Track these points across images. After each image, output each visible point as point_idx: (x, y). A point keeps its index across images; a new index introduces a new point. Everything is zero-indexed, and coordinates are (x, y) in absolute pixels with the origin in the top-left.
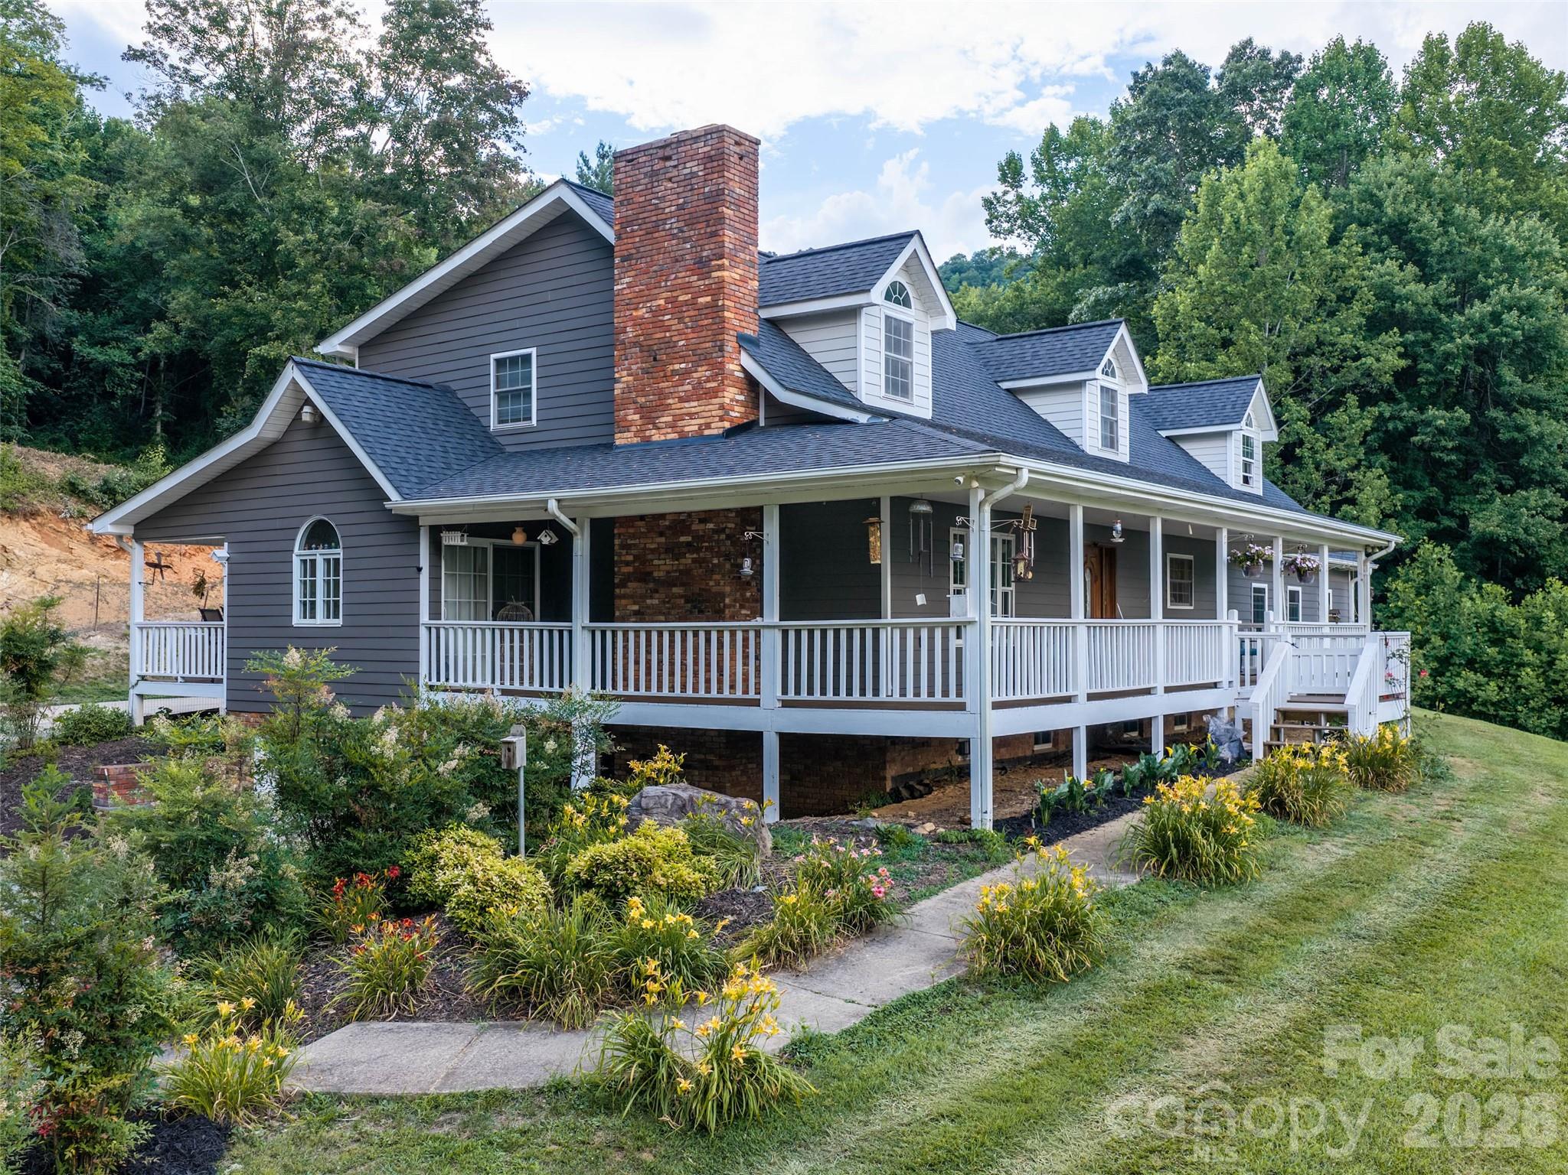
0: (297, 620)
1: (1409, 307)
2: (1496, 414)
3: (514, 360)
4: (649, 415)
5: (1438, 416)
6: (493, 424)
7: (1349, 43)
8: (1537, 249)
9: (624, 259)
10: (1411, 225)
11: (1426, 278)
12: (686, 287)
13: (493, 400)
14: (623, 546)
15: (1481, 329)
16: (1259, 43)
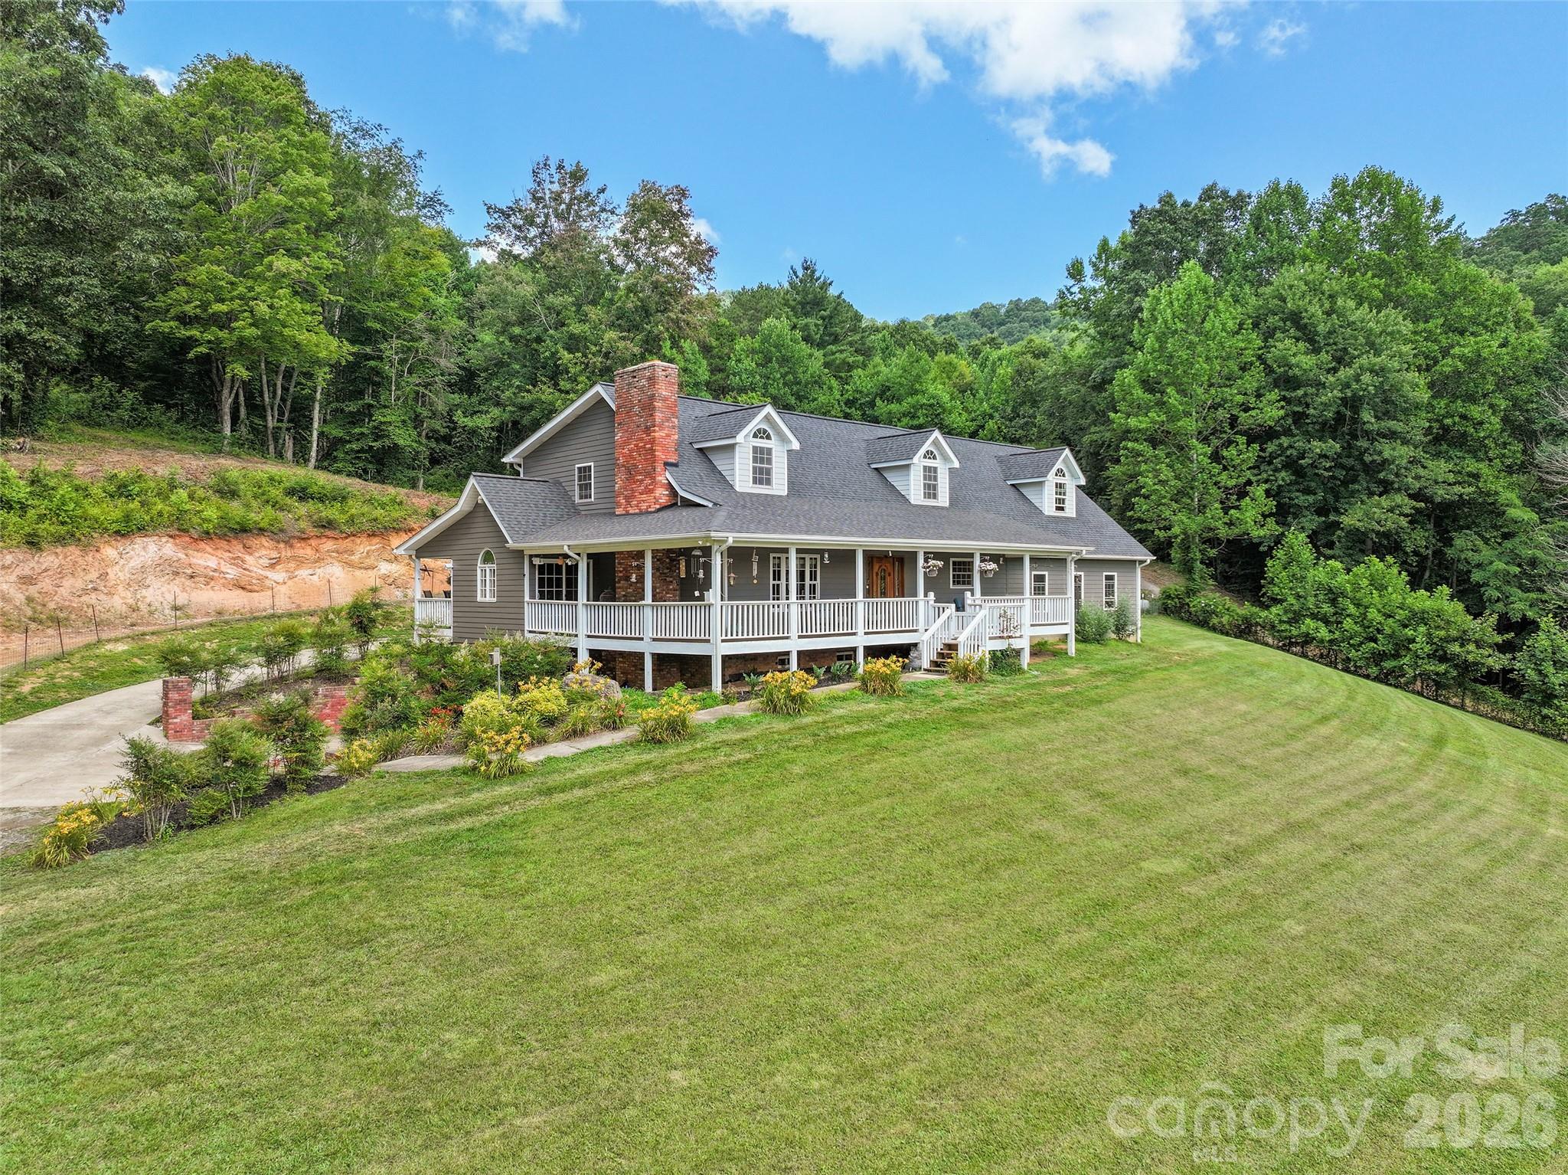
0: (479, 599)
1: (1297, 371)
2: (1363, 443)
3: (585, 468)
4: (628, 499)
5: (1317, 446)
6: (577, 500)
7: (1283, 185)
8: (1390, 329)
9: (619, 424)
10: (1304, 314)
11: (1316, 351)
12: (642, 439)
13: (577, 488)
14: (619, 564)
15: (1347, 386)
16: (1221, 186)
